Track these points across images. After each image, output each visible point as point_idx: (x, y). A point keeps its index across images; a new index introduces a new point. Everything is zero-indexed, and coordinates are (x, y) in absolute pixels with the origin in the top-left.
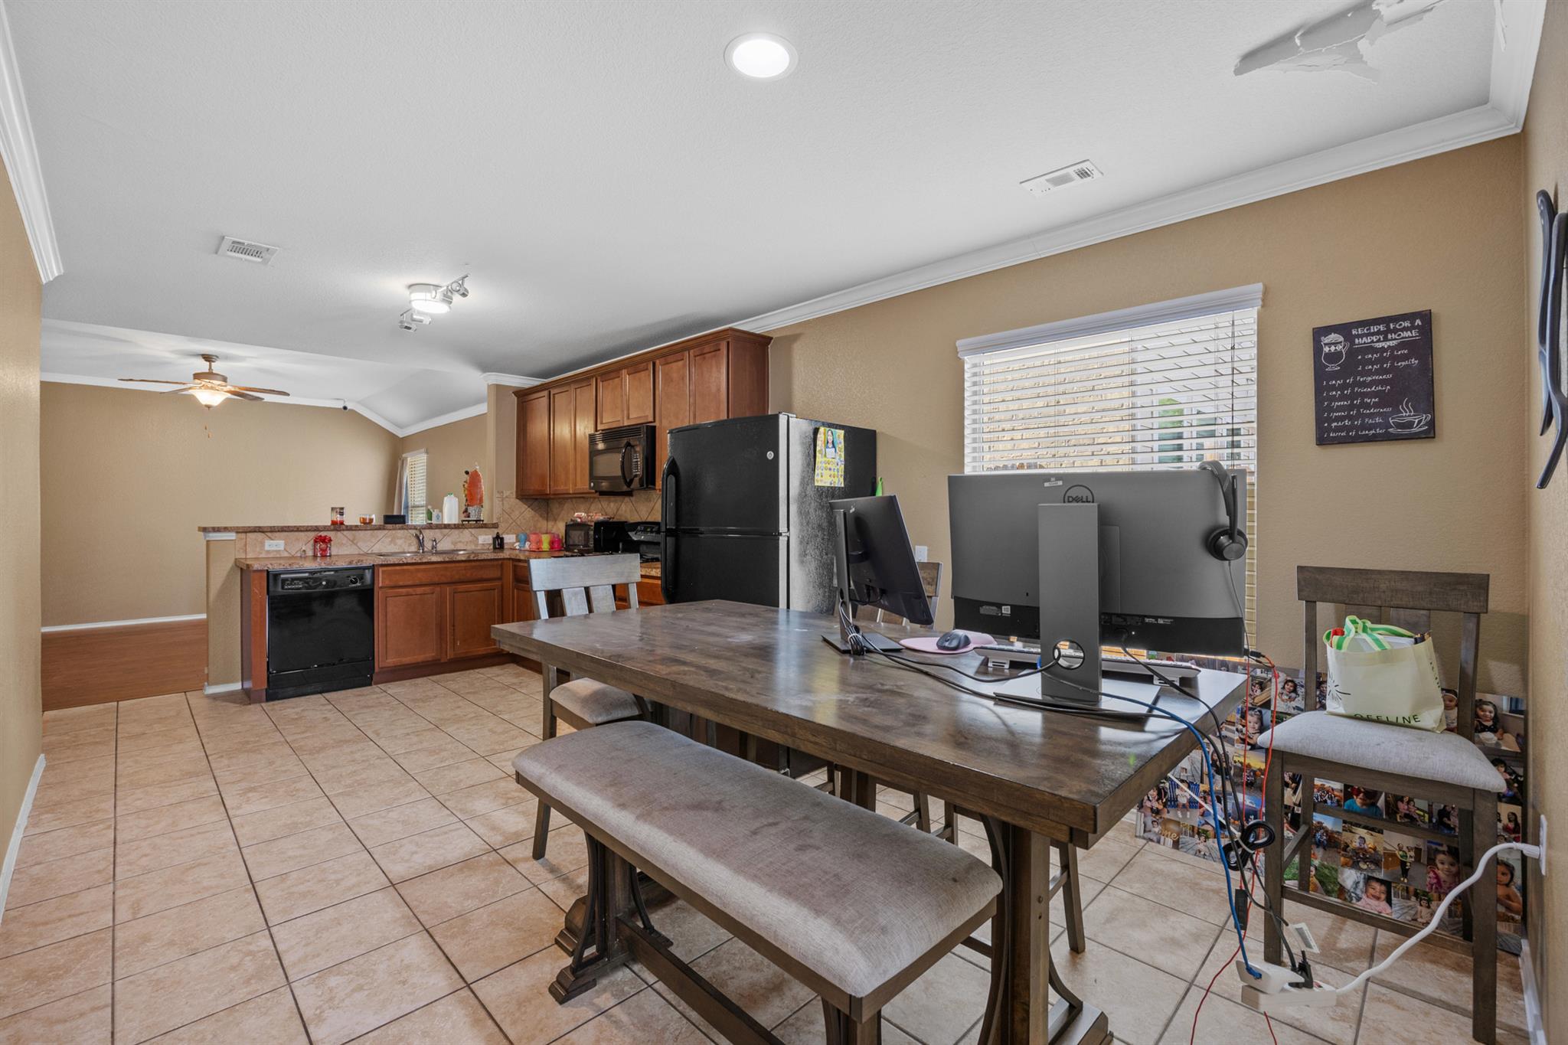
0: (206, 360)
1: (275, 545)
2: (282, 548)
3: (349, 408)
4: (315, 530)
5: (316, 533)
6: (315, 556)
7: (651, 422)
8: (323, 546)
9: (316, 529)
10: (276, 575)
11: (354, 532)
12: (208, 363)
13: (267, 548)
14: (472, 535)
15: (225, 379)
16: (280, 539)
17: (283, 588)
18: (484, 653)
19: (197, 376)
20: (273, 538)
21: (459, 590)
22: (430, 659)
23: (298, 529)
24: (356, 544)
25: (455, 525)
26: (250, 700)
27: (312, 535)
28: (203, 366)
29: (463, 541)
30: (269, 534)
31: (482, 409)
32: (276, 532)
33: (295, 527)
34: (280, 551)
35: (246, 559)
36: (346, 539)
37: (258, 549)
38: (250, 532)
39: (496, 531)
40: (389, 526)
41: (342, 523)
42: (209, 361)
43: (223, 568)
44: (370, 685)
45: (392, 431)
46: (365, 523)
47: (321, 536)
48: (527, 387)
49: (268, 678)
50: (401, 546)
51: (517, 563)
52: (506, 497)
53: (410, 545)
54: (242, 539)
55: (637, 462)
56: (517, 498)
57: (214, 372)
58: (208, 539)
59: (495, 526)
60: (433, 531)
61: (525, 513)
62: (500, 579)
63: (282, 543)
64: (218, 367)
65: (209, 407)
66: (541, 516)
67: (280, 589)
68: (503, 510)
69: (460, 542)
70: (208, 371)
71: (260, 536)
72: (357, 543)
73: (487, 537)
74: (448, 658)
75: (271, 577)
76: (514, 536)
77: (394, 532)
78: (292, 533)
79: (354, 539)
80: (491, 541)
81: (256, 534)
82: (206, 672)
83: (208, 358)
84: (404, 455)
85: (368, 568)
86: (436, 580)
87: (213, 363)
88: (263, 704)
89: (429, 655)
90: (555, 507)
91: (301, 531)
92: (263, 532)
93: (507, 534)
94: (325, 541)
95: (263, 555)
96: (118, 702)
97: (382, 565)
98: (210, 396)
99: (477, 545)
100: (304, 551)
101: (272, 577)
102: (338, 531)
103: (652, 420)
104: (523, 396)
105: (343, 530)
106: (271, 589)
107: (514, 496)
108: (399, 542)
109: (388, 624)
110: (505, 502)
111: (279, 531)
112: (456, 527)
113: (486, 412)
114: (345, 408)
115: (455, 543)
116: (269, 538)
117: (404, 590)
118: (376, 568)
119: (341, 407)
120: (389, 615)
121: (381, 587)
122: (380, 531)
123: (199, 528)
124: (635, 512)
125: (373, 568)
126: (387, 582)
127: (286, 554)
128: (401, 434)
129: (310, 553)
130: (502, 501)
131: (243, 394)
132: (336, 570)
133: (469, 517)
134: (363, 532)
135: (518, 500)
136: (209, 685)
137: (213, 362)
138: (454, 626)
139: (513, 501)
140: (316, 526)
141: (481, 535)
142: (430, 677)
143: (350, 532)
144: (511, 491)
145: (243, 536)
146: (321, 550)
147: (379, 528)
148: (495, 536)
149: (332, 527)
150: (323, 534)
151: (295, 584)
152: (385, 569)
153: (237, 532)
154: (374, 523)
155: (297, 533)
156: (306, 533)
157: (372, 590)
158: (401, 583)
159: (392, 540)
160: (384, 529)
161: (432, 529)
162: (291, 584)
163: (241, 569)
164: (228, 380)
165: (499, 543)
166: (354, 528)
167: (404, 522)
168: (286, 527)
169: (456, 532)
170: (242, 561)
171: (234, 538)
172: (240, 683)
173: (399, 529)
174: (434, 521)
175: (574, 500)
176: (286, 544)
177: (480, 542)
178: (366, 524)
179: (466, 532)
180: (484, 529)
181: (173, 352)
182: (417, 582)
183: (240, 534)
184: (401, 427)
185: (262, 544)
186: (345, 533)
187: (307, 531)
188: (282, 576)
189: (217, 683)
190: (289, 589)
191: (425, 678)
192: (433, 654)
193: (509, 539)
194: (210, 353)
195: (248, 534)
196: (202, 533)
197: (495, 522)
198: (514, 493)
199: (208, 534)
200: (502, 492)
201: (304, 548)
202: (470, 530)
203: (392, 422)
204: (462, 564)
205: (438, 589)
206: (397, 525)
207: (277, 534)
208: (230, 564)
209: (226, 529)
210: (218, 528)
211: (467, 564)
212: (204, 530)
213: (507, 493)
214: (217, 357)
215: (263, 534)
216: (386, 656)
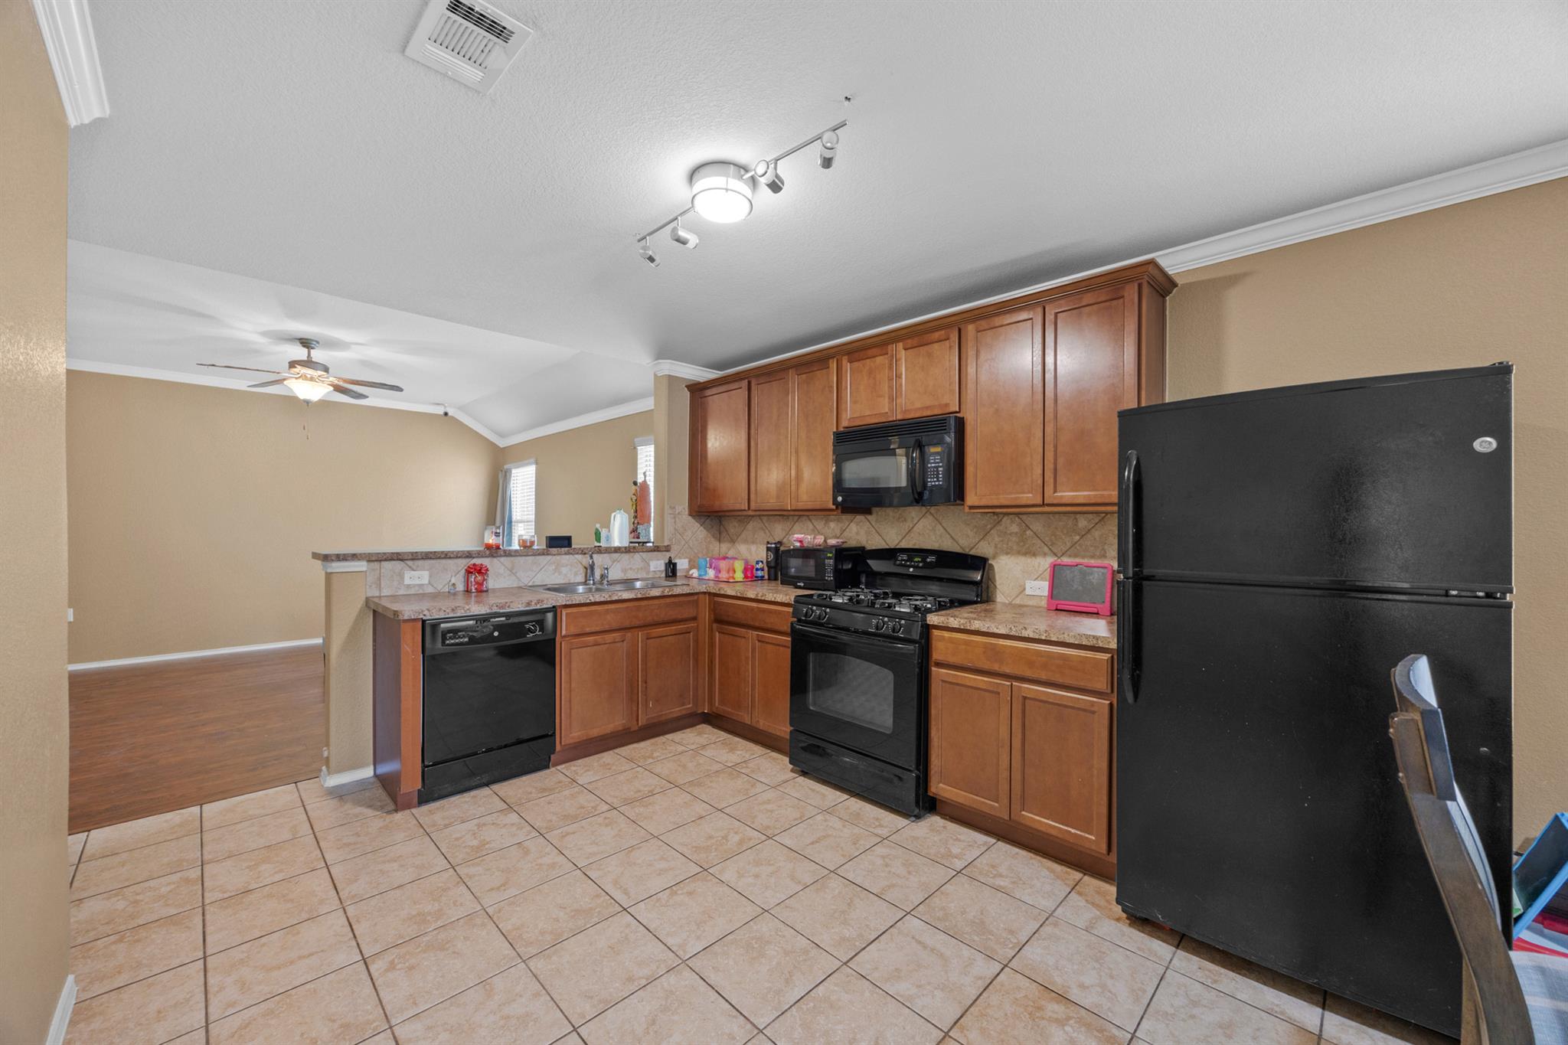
0: (304, 346)
1: (418, 577)
2: (426, 581)
3: (450, 414)
4: (467, 557)
5: (468, 560)
6: (468, 591)
7: (956, 412)
8: (479, 578)
9: (469, 555)
10: (435, 626)
11: (512, 558)
12: (306, 350)
13: (407, 581)
14: (644, 560)
15: (326, 370)
16: (423, 569)
17: (443, 643)
18: (679, 714)
19: (292, 364)
20: (414, 568)
21: (653, 635)
22: (621, 728)
23: (446, 556)
24: (515, 574)
25: (626, 548)
26: (395, 803)
27: (464, 563)
28: (301, 353)
29: (634, 568)
30: (410, 563)
31: (648, 404)
32: (418, 559)
33: (443, 552)
34: (423, 585)
35: (380, 597)
36: (503, 567)
37: (395, 583)
38: (386, 560)
39: (668, 555)
40: (554, 550)
41: (498, 547)
42: (308, 347)
43: (349, 611)
44: (547, 767)
45: (492, 440)
46: (525, 547)
47: (474, 565)
48: (702, 380)
49: (423, 772)
50: (566, 575)
51: (716, 599)
52: (679, 513)
53: (576, 574)
54: (373, 570)
55: (937, 467)
56: (690, 515)
57: (313, 360)
58: (329, 571)
59: (667, 549)
60: (602, 555)
61: (697, 532)
62: (694, 619)
63: (426, 574)
64: (317, 355)
65: (307, 402)
66: (713, 536)
67: (439, 645)
68: (675, 529)
69: (631, 569)
70: (306, 359)
71: (397, 565)
72: (516, 572)
73: (659, 562)
74: (640, 724)
75: (428, 630)
76: (687, 561)
77: (558, 557)
78: (439, 561)
79: (513, 568)
80: (663, 568)
81: (394, 562)
82: (326, 754)
83: (306, 343)
84: (506, 467)
85: (548, 610)
86: (627, 624)
87: (312, 351)
88: (414, 811)
89: (617, 722)
90: (732, 527)
91: (450, 558)
92: (402, 560)
93: (680, 558)
94: (480, 570)
95: (401, 592)
96: (201, 805)
97: (566, 606)
98: (310, 389)
99: (648, 572)
100: (454, 584)
101: (428, 628)
102: (494, 557)
103: (957, 410)
104: (697, 390)
105: (501, 556)
106: (428, 645)
107: (687, 513)
108: (564, 570)
109: (573, 685)
110: (677, 519)
111: (422, 559)
112: (627, 550)
113: (653, 408)
114: (446, 414)
115: (624, 571)
116: (410, 567)
117: (591, 639)
118: (559, 610)
119: (442, 413)
120: (574, 673)
121: (565, 636)
122: (543, 557)
123: (313, 553)
124: (876, 535)
125: (554, 609)
126: (573, 630)
127: (430, 590)
128: (502, 443)
129: (461, 587)
130: (675, 518)
131: (347, 389)
132: (508, 615)
133: (638, 538)
134: (524, 558)
135: (690, 517)
136: (329, 773)
137: (313, 348)
138: (646, 683)
139: (685, 518)
140: (468, 552)
141: (652, 560)
142: (616, 751)
143: (509, 558)
144: (683, 505)
145: (376, 565)
146: (477, 583)
147: (542, 553)
148: (667, 561)
149: (488, 552)
150: (477, 561)
151: (459, 637)
152: (570, 610)
153: (369, 561)
154: (535, 547)
155: (444, 561)
156: (456, 561)
157: (554, 640)
158: (588, 630)
159: (556, 568)
160: (548, 554)
161: (601, 553)
162: (455, 638)
163: (374, 612)
164: (330, 370)
165: (671, 569)
166: (513, 554)
167: (569, 545)
168: (431, 553)
169: (626, 556)
170: (376, 600)
171: (364, 569)
172: (372, 767)
173: (566, 554)
174: (603, 544)
175: (765, 519)
176: (430, 576)
177: (652, 569)
178: (527, 547)
179: (637, 556)
180: (656, 553)
181: (265, 334)
182: (607, 627)
183: (372, 564)
184: (502, 435)
185: (401, 576)
186: (503, 559)
187: (457, 557)
188: (442, 625)
189: (340, 770)
190: (452, 645)
191: (611, 752)
192: (624, 721)
193: (682, 564)
194: (309, 338)
195: (383, 563)
196: (319, 562)
197: (666, 544)
198: (687, 509)
199: (329, 564)
200: (674, 508)
201: (453, 581)
202: (641, 553)
203: (492, 431)
204: (656, 602)
205: (629, 635)
206: (563, 549)
207: (420, 563)
208: (360, 603)
209: (354, 557)
210: (344, 555)
211: (662, 601)
212: (326, 558)
213: (679, 509)
214: (318, 342)
215: (402, 563)
216: (569, 729)
